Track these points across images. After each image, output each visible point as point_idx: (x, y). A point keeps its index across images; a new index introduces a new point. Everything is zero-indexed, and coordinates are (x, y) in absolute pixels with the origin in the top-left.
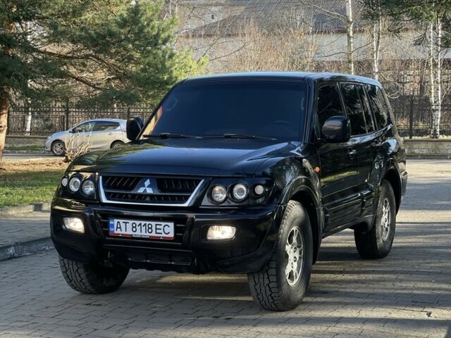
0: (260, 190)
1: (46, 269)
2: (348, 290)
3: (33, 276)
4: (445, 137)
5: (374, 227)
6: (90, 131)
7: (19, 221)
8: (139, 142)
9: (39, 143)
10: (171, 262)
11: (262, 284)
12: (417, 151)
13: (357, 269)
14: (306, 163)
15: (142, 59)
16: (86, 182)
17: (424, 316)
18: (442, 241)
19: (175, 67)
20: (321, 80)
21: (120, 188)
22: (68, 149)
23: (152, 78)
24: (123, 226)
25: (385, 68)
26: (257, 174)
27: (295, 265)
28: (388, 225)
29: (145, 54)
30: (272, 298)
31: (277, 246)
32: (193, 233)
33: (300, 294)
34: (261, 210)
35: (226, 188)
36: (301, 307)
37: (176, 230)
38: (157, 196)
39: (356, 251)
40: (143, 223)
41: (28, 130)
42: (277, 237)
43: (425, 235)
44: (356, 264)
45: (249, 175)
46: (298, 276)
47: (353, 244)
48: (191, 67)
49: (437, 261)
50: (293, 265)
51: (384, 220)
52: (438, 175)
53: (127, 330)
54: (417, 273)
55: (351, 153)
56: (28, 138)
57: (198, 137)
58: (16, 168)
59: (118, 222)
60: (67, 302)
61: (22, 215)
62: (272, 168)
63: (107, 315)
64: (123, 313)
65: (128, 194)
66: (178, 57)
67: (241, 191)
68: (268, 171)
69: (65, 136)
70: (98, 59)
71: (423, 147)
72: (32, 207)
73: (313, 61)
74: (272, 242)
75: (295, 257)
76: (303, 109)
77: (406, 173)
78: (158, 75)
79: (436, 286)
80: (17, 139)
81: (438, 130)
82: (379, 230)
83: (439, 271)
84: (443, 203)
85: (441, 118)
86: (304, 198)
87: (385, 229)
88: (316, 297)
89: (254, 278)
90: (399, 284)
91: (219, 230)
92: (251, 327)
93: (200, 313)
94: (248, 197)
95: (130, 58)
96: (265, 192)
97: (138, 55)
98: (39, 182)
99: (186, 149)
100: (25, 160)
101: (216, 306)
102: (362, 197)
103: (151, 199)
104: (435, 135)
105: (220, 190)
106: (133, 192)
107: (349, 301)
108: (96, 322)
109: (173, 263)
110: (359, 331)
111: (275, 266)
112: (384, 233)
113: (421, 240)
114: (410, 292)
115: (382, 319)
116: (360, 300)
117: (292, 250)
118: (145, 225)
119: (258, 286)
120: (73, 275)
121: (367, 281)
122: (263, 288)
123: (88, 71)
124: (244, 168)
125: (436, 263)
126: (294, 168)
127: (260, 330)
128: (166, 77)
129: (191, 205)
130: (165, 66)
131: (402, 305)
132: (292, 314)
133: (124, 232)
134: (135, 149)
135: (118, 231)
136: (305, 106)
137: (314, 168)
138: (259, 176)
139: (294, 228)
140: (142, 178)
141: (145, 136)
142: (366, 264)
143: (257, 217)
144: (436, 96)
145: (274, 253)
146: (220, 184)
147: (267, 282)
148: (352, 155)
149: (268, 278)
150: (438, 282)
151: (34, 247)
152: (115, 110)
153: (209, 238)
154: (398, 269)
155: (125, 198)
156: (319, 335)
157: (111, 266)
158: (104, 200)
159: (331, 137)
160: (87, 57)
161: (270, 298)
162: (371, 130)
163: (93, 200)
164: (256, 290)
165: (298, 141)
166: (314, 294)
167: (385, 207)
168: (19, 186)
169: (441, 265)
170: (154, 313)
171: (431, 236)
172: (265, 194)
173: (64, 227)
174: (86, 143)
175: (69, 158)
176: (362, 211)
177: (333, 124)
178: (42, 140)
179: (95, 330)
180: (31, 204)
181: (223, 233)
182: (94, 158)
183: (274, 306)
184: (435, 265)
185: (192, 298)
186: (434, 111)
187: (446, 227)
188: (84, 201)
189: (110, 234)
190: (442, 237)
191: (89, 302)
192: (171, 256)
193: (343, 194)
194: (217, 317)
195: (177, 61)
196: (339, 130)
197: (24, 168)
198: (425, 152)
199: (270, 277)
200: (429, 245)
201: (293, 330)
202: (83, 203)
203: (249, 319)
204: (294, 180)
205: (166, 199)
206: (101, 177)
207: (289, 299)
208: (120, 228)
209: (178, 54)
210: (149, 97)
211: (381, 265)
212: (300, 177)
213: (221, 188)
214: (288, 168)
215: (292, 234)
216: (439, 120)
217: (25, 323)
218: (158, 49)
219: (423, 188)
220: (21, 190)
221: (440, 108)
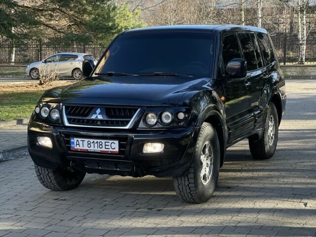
0: (181, 116)
1: (26, 171)
2: (246, 185)
3: (16, 176)
4: (309, 63)
5: (263, 137)
6: (57, 61)
7: (6, 132)
8: (92, 79)
9: (21, 70)
10: (116, 168)
11: (184, 185)
12: (289, 74)
13: (251, 168)
14: (215, 94)
15: (94, 11)
16: (53, 110)
17: (302, 206)
18: (310, 144)
19: (116, 17)
20: (224, 31)
21: (78, 115)
22: (41, 75)
23: (101, 25)
24: (81, 143)
25: (266, 14)
26: (179, 103)
27: (208, 169)
28: (273, 135)
29: (95, 7)
30: (191, 195)
31: (194, 157)
32: (132, 147)
33: (211, 191)
34: (182, 131)
35: (156, 115)
36: (212, 200)
37: (120, 146)
38: (106, 121)
39: (249, 153)
40: (96, 141)
41: (13, 60)
42: (194, 150)
43: (299, 139)
44: (250, 164)
45: (173, 105)
46: (210, 177)
47: (247, 147)
48: (128, 16)
49: (309, 160)
50: (206, 170)
51: (270, 131)
52: (305, 91)
53: (85, 220)
54: (295, 170)
55: (247, 84)
56: (13, 66)
57: (135, 75)
58: (4, 90)
59: (77, 140)
60: (40, 198)
61: (9, 128)
62: (190, 99)
63: (70, 208)
64: (81, 206)
65: (84, 120)
66: (119, 9)
67: (167, 117)
68: (187, 101)
69: (40, 65)
70: (62, 11)
71: (293, 70)
72: (15, 121)
73: (215, 9)
74: (192, 154)
75: (207, 164)
76: (212, 53)
77: (286, 96)
78: (104, 23)
79: (309, 181)
80: (5, 67)
81: (304, 58)
82: (266, 139)
83: (310, 168)
84: (309, 113)
85: (306, 49)
86: (214, 120)
87: (270, 138)
88: (223, 191)
89: (178, 180)
90: (282, 180)
91: (152, 146)
92: (176, 217)
93: (138, 206)
94: (173, 121)
95: (85, 11)
96: (185, 117)
97: (90, 8)
98: (21, 101)
99: (125, 84)
100: (11, 84)
101: (150, 200)
102: (254, 116)
103: (101, 123)
104: (302, 62)
105: (152, 116)
106: (88, 118)
107: (247, 194)
108: (63, 214)
109: (118, 169)
110: (255, 220)
111: (193, 172)
112: (270, 141)
113: (296, 144)
114: (291, 186)
115: (271, 209)
116: (255, 194)
117: (206, 159)
118: (97, 142)
119: (180, 187)
120: (45, 177)
121: (259, 177)
122: (184, 188)
123: (55, 19)
124: (169, 99)
125: (307, 162)
126: (206, 98)
127: (182, 220)
128: (110, 24)
129: (131, 127)
130: (110, 16)
131: (285, 197)
132: (205, 206)
133: (81, 148)
134: (90, 85)
135: (78, 147)
136: (213, 51)
137: (220, 97)
138: (180, 106)
139: (207, 143)
140: (95, 107)
141: (96, 74)
142: (258, 164)
143: (179, 136)
144: (302, 34)
145: (192, 162)
146: (152, 112)
147: (187, 183)
148: (248, 86)
149: (188, 180)
150: (310, 177)
151: (17, 153)
152: (75, 47)
153: (144, 152)
154: (280, 167)
155: (82, 122)
156: (226, 223)
157: (72, 171)
158: (67, 124)
159: (233, 74)
160: (53, 10)
161: (189, 194)
162: (260, 66)
163: (58, 124)
164: (179, 189)
165: (209, 77)
166: (221, 189)
167: (271, 121)
168: (7, 104)
169: (311, 164)
170: (105, 205)
171: (303, 140)
172: (185, 118)
173: (37, 144)
174: (54, 71)
175: (42, 82)
176: (255, 126)
177: (234, 64)
178: (23, 68)
179: (62, 220)
180: (15, 119)
181: (154, 148)
182: (59, 92)
183: (192, 200)
184: (308, 164)
185: (132, 193)
186: (301, 44)
187: (313, 133)
188: (52, 124)
189: (72, 149)
190: (311, 142)
191: (57, 197)
192: (116, 165)
193: (241, 115)
194: (151, 209)
195: (118, 12)
196: (238, 68)
197: (10, 90)
198: (295, 74)
199: (189, 180)
200: (302, 148)
201: (207, 220)
202: (51, 126)
203: (174, 211)
204: (206, 108)
205: (112, 123)
206: (64, 107)
207: (204, 195)
208: (79, 144)
209: (118, 7)
210: (99, 38)
211: (268, 164)
212: (210, 105)
213: (153, 114)
214: (202, 98)
215: (205, 147)
216: (304, 51)
217: (10, 216)
218: (105, 4)
219: (295, 102)
220: (8, 108)
221: (305, 42)
